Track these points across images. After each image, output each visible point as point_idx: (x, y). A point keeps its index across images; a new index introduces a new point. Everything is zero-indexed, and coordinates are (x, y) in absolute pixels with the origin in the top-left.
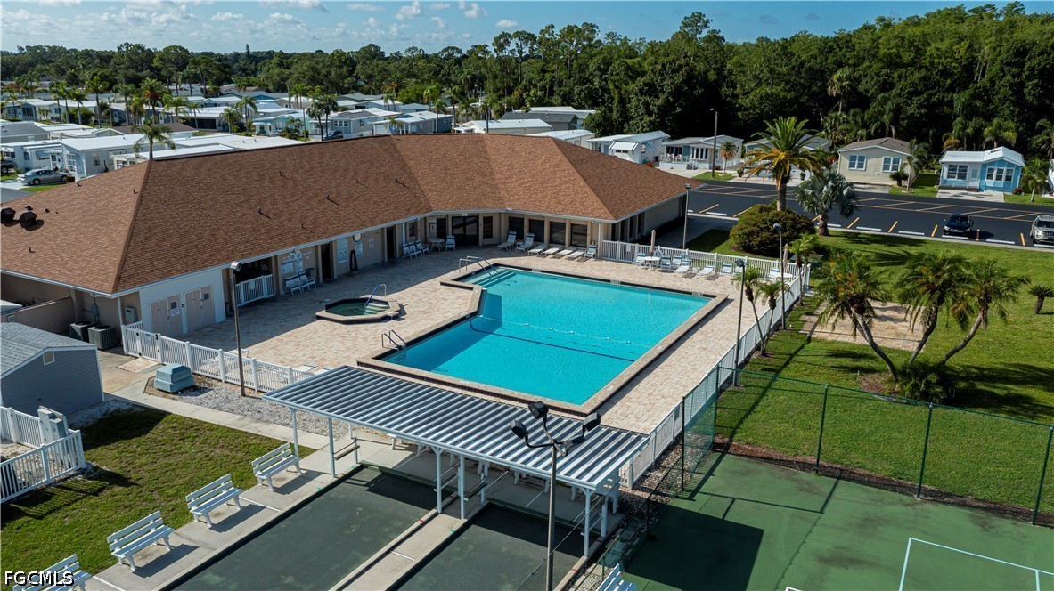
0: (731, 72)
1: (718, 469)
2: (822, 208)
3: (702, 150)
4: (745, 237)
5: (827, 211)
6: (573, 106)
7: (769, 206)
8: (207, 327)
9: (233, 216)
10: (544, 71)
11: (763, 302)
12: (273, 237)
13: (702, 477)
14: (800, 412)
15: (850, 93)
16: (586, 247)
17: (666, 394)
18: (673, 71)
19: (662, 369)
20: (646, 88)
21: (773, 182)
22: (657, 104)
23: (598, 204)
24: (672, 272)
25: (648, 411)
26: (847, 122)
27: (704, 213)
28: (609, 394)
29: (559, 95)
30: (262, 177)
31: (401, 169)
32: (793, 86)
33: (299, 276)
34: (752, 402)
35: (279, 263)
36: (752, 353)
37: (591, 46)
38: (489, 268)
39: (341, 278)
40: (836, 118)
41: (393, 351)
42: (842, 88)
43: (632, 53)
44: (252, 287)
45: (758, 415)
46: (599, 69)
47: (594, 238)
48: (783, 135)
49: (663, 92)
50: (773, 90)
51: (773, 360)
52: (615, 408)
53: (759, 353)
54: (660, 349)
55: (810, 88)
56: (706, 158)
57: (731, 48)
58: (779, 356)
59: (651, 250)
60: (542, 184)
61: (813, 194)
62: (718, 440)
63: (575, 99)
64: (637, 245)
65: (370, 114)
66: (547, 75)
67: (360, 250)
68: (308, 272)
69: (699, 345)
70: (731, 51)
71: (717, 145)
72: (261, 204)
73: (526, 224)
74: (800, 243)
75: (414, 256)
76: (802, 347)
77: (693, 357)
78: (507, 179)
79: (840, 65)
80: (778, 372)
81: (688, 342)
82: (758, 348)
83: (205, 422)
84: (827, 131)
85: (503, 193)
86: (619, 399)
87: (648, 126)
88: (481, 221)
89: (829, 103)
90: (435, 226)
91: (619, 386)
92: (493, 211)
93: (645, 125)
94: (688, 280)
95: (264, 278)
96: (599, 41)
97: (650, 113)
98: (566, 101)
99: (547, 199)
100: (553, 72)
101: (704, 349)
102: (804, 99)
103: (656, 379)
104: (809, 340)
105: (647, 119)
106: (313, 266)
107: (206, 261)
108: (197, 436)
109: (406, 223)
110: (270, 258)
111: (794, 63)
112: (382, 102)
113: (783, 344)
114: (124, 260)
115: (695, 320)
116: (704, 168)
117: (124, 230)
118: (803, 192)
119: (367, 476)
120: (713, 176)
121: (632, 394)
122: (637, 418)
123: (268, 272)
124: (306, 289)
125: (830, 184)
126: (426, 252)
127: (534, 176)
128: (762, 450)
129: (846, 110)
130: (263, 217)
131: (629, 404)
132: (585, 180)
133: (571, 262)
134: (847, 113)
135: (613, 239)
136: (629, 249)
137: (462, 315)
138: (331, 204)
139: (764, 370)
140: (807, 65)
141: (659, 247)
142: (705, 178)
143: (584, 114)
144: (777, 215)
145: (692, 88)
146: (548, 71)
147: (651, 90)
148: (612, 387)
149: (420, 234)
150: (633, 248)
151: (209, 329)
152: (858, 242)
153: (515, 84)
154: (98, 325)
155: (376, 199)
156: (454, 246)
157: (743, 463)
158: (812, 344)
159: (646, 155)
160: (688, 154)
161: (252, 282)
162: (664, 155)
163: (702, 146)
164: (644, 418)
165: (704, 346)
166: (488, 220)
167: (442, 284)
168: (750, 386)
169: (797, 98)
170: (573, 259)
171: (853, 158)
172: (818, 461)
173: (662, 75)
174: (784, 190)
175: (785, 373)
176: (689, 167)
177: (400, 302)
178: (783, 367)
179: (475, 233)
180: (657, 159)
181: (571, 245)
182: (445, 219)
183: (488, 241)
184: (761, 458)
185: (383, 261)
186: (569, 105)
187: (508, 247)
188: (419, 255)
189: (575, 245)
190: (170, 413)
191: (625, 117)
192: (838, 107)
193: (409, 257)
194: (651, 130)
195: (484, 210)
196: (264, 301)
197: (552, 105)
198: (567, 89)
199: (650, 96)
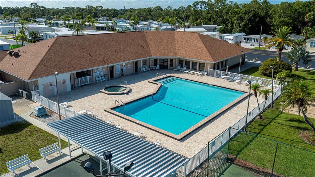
0: (271, 14)
1: (226, 171)
2: (296, 61)
3: (256, 39)
4: (264, 70)
5: (298, 62)
6: (217, 25)
7: (274, 59)
8: (64, 93)
9: (80, 56)
10: (208, 13)
11: (263, 97)
12: (91, 63)
13: (218, 174)
14: (271, 146)
15: (313, 20)
16: (204, 71)
17: (215, 133)
18: (249, 13)
19: (217, 121)
20: (239, 18)
21: (276, 50)
22: (243, 24)
23: (209, 56)
24: (233, 82)
25: (205, 140)
26: (311, 31)
27: (252, 61)
28: (191, 131)
29: (212, 21)
30: (94, 43)
31: (144, 42)
32: (292, 18)
33: (101, 77)
34: (251, 139)
35: (94, 72)
36: (256, 117)
37: (224, 5)
38: (167, 77)
39: (117, 78)
40: (307, 29)
41: (118, 107)
42: (310, 18)
43: (237, 7)
44: (84, 80)
45: (252, 146)
46: (226, 13)
47: (207, 68)
48: (281, 33)
49: (245, 20)
50: (285, 19)
51: (264, 121)
52: (192, 137)
53: (259, 117)
54: (218, 113)
55: (298, 19)
56: (258, 42)
57: (272, 6)
58: (267, 119)
59: (226, 74)
60: (191, 48)
61: (293, 55)
62: (230, 156)
63: (218, 22)
64: (222, 71)
65: (151, 26)
66: (209, 15)
67: (124, 69)
68: (104, 76)
69: (235, 112)
70: (272, 7)
71: (261, 37)
72: (91, 52)
73: (184, 62)
74: (282, 74)
75: (144, 72)
76: (278, 116)
77: (231, 117)
78: (179, 46)
79: (310, 11)
80: (265, 126)
81: (231, 111)
82: (259, 115)
83: (41, 129)
84: (303, 34)
85: (177, 51)
86: (195, 133)
87: (239, 31)
88: (169, 61)
89: (305, 24)
90: (153, 62)
91: (196, 128)
92: (173, 57)
93: (238, 31)
94: (239, 85)
95: (88, 77)
96: (227, 4)
97: (240, 27)
98: (215, 23)
99: (191, 54)
100: (211, 14)
101: (237, 114)
102: (296, 23)
103: (213, 126)
104: (282, 113)
105: (239, 29)
106: (106, 73)
107: (65, 70)
108: (35, 135)
109: (142, 60)
110: (90, 70)
111: (293, 10)
112: (156, 23)
113: (270, 114)
114: (36, 69)
115: (236, 101)
116: (256, 45)
117: (40, 59)
118: (289, 54)
119: (83, 159)
120: (259, 48)
121: (201, 132)
122: (199, 143)
123: (90, 75)
124: (103, 81)
125: (300, 52)
126: (149, 71)
127: (189, 46)
128: (249, 164)
129: (311, 27)
130: (90, 56)
131: (198, 136)
132: (206, 47)
133: (198, 76)
134: (312, 27)
135: (214, 69)
136: (219, 73)
137: (150, 94)
138: (116, 53)
139: (259, 125)
140: (298, 11)
141: (230, 73)
142: (256, 49)
143: (218, 27)
144: (277, 62)
145: (255, 18)
146: (210, 14)
147: (241, 19)
148: (193, 128)
149: (148, 64)
150: (220, 72)
151: (64, 94)
152: (309, 74)
153: (199, 18)
154: (26, 91)
155: (132, 52)
156: (159, 69)
157: (239, 169)
158: (283, 115)
159: (237, 41)
160: (251, 41)
161: (83, 78)
162: (243, 41)
163: (256, 38)
164: (202, 143)
165: (237, 113)
166: (171, 60)
167: (149, 82)
168: (251, 132)
169: (293, 22)
170: (198, 75)
171: (312, 43)
172: (272, 172)
173: (245, 14)
174: (280, 54)
175: (268, 127)
176: (251, 45)
177: (131, 88)
178: (268, 124)
179: (167, 65)
180: (241, 42)
181: (199, 70)
182: (157, 59)
183: (171, 68)
184: (247, 168)
185: (133, 73)
186: (215, 24)
187: (177, 70)
188: (146, 71)
189: (200, 70)
190: (32, 124)
191: (232, 28)
192: (308, 25)
193: (142, 72)
194: (240, 32)
195: (170, 57)
196: (88, 85)
197: (210, 24)
198: (215, 19)
199: (240, 21)
